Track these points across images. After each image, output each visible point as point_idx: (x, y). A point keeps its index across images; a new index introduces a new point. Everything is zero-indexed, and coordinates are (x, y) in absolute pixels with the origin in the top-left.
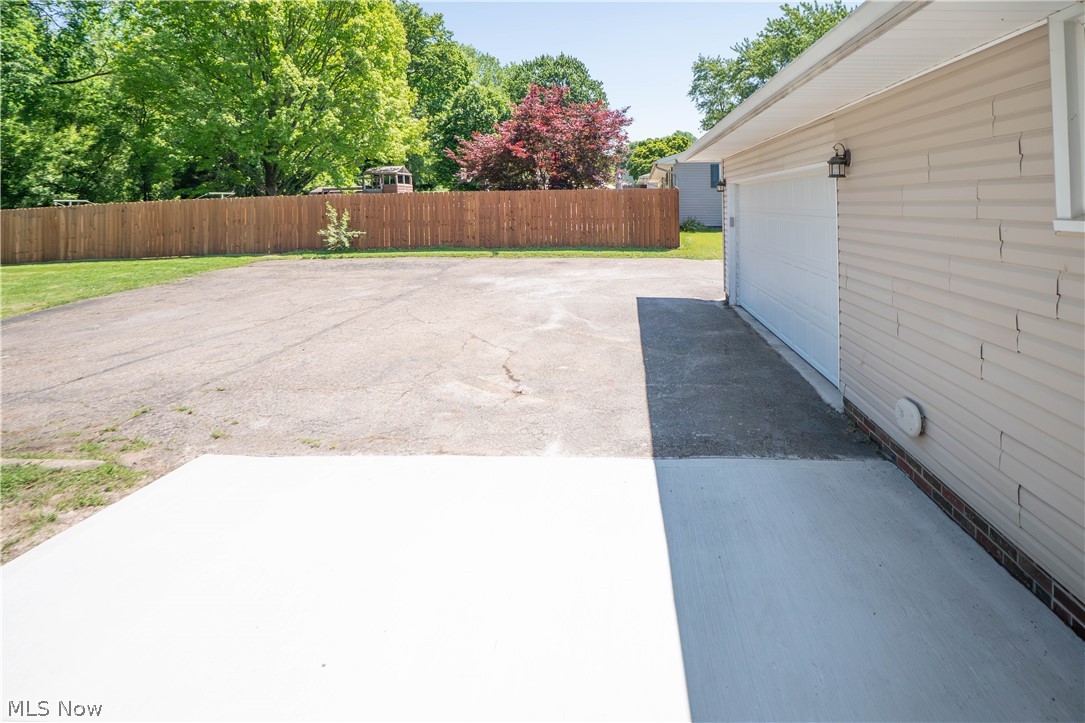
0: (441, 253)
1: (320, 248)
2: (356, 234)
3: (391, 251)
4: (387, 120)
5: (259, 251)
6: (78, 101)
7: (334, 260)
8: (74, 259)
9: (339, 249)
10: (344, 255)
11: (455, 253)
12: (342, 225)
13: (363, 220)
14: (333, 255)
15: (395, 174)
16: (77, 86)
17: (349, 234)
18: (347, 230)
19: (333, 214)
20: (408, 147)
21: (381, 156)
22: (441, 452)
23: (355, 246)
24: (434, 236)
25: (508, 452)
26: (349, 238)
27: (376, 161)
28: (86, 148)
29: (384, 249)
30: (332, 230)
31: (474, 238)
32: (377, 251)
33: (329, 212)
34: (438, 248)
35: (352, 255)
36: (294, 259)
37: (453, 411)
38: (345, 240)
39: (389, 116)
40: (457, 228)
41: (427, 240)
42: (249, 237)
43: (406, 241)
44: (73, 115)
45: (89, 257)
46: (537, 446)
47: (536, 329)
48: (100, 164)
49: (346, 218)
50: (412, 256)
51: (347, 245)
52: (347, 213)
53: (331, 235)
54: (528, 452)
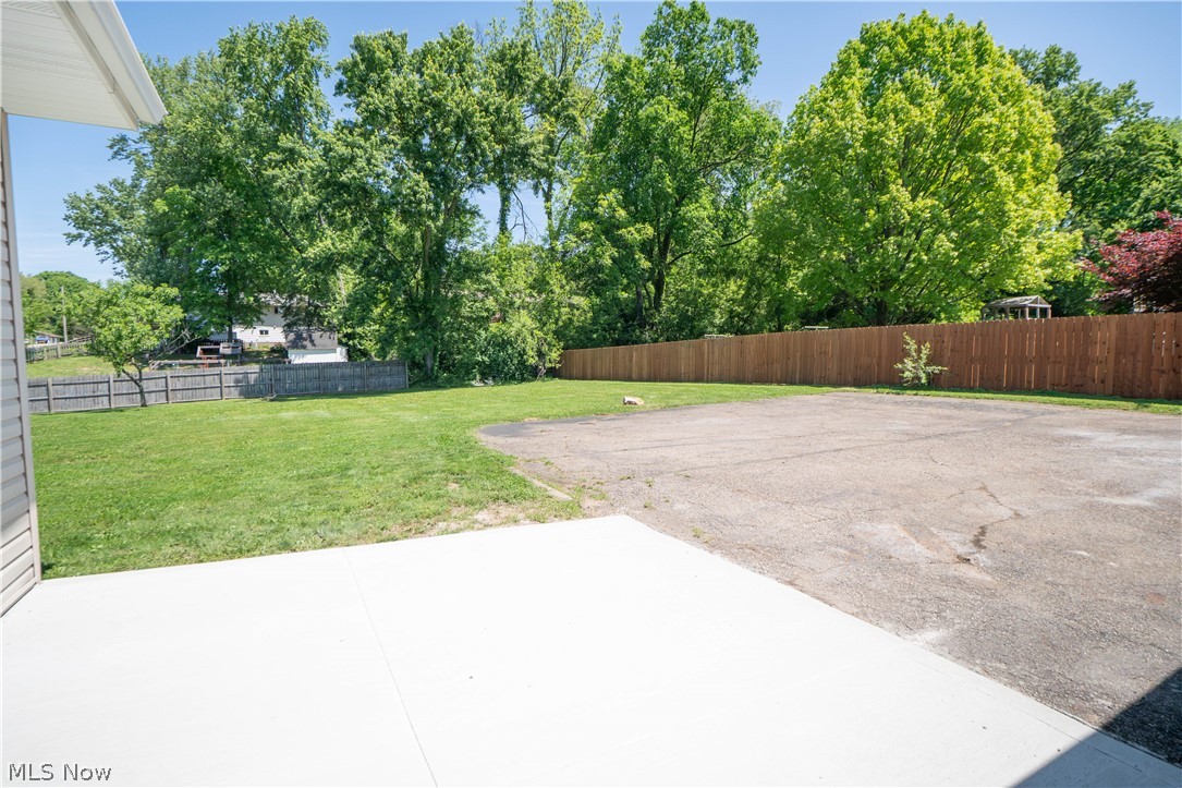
0: (1046, 398)
1: (895, 382)
2: (936, 369)
3: (980, 392)
4: (1019, 237)
5: (839, 382)
6: (738, 258)
7: (909, 396)
8: (712, 382)
9: (916, 386)
10: (920, 392)
11: (1067, 400)
12: (920, 358)
13: (948, 353)
14: (908, 392)
15: (1025, 306)
16: (738, 246)
17: (929, 369)
18: (926, 365)
19: (912, 346)
20: (1049, 271)
21: (1010, 285)
22: (791, 583)
23: (934, 383)
24: (1040, 376)
25: (865, 614)
26: (928, 374)
27: (1002, 291)
28: (740, 296)
29: (971, 389)
30: (909, 364)
31: (1103, 382)
32: (962, 391)
33: (908, 344)
34: (1044, 393)
35: (928, 393)
36: (870, 393)
37: (853, 551)
38: (923, 376)
39: (1022, 232)
40: (1077, 366)
41: (1029, 382)
42: (833, 369)
43: (1001, 381)
44: (735, 270)
45: (721, 380)
46: (910, 624)
47: (1096, 498)
48: (751, 309)
49: (925, 352)
50: (1003, 399)
51: (923, 381)
52: (928, 345)
53: (909, 368)
54: (888, 625)
